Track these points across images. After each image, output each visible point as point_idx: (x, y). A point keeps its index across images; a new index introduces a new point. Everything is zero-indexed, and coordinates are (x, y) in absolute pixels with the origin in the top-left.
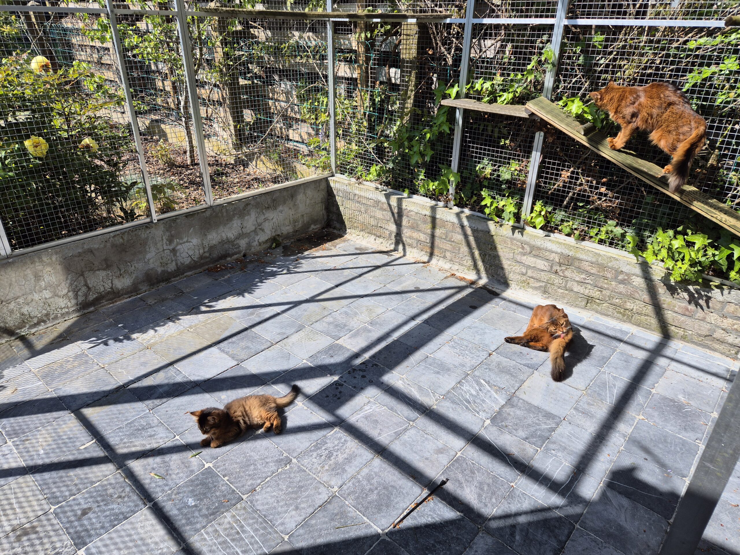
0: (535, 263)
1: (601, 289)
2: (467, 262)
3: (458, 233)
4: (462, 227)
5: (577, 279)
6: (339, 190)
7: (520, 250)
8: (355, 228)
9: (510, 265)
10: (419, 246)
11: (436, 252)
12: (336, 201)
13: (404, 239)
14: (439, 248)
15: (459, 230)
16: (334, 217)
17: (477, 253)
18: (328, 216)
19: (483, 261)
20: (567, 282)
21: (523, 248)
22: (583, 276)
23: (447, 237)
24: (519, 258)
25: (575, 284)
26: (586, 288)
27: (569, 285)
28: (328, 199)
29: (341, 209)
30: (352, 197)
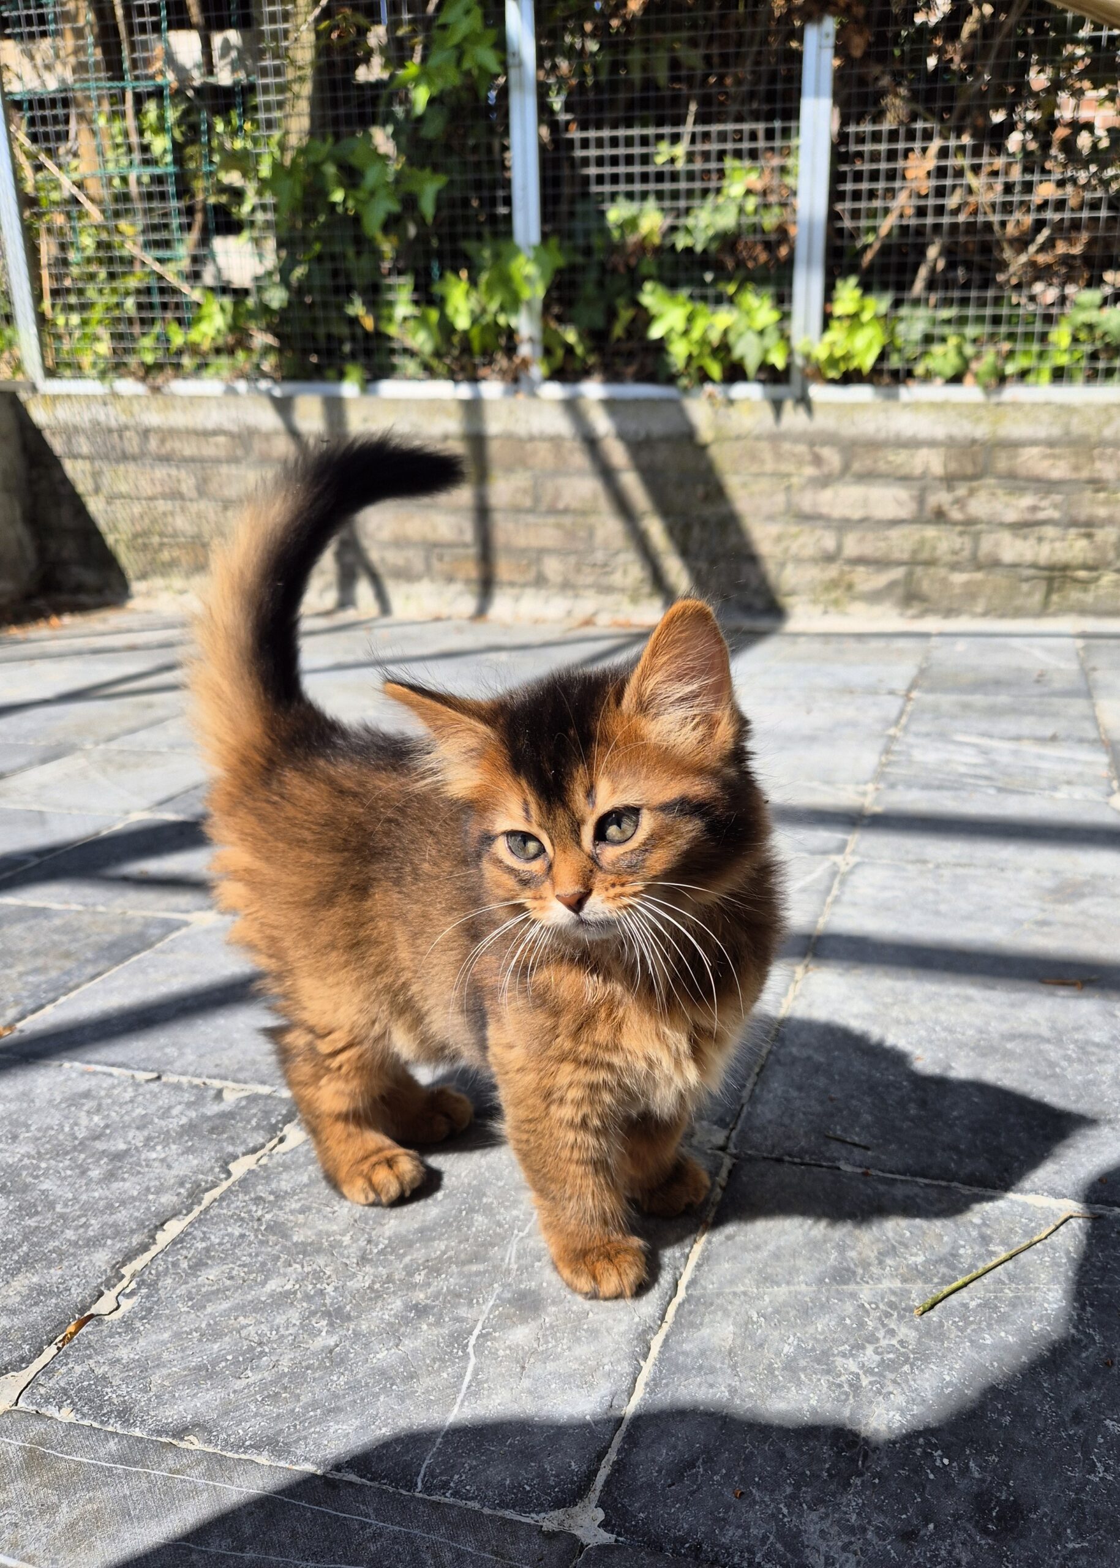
0: (865, 502)
1: (1088, 526)
2: (625, 572)
3: (579, 473)
4: (591, 443)
5: (1011, 516)
6: (70, 432)
7: (810, 471)
8: (166, 568)
9: (779, 539)
10: (436, 565)
11: (504, 569)
12: (66, 482)
13: (374, 555)
14: (511, 551)
15: (580, 459)
16: (69, 549)
17: (655, 529)
18: (41, 551)
19: (684, 552)
20: (977, 537)
21: (817, 460)
22: (1028, 500)
23: (537, 499)
24: (807, 501)
25: (1006, 537)
26: (1040, 539)
27: (987, 545)
28: (31, 482)
29: (95, 506)
30: (132, 443)
